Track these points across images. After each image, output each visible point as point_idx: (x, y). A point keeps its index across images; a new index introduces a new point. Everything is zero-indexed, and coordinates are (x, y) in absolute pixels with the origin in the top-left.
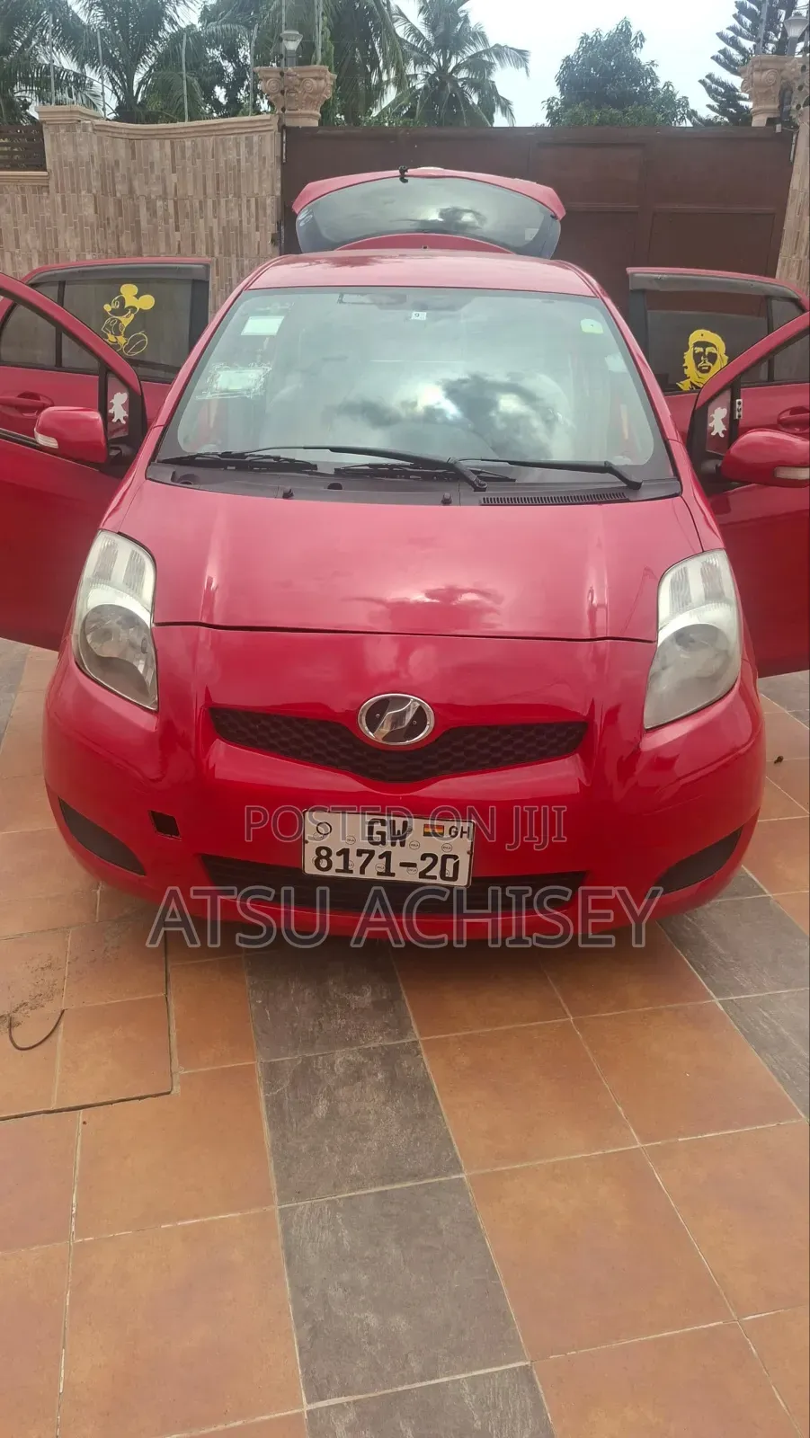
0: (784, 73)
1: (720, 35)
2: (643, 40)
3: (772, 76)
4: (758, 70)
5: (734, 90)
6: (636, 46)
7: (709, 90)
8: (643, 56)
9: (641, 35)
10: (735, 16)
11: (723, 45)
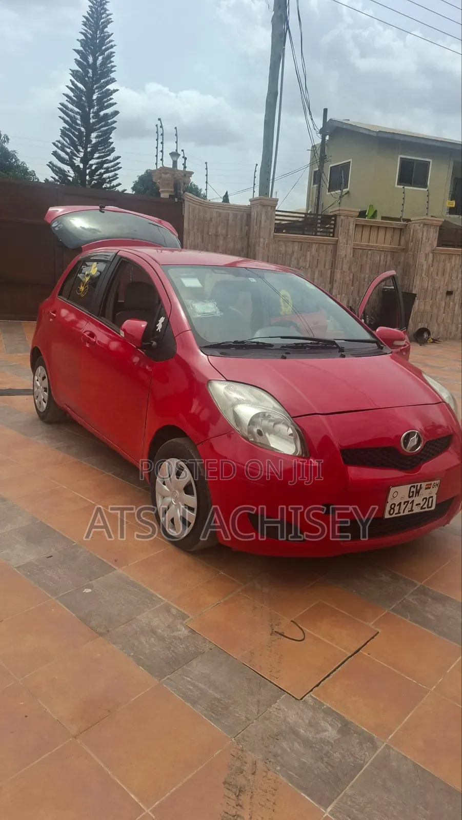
0: (176, 176)
1: (54, 144)
2: (8, 139)
3: (170, 177)
4: (164, 173)
5: (65, 171)
6: (5, 142)
7: (53, 170)
8: (10, 147)
9: (7, 137)
10: (61, 136)
11: (55, 149)
